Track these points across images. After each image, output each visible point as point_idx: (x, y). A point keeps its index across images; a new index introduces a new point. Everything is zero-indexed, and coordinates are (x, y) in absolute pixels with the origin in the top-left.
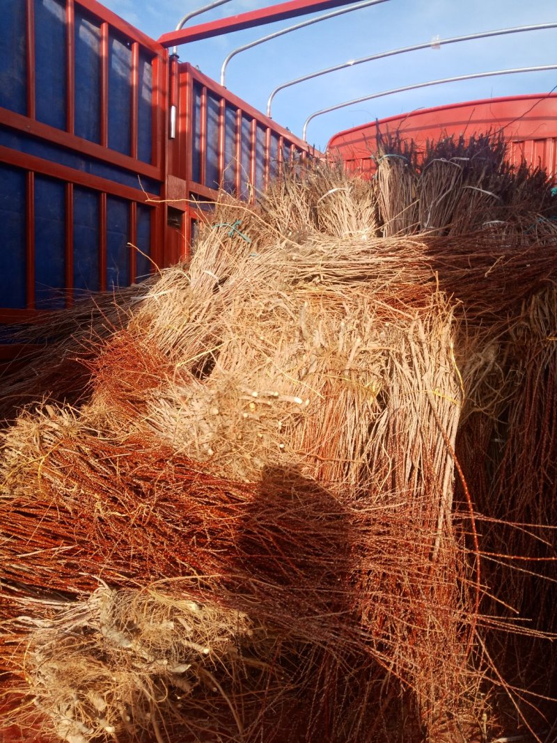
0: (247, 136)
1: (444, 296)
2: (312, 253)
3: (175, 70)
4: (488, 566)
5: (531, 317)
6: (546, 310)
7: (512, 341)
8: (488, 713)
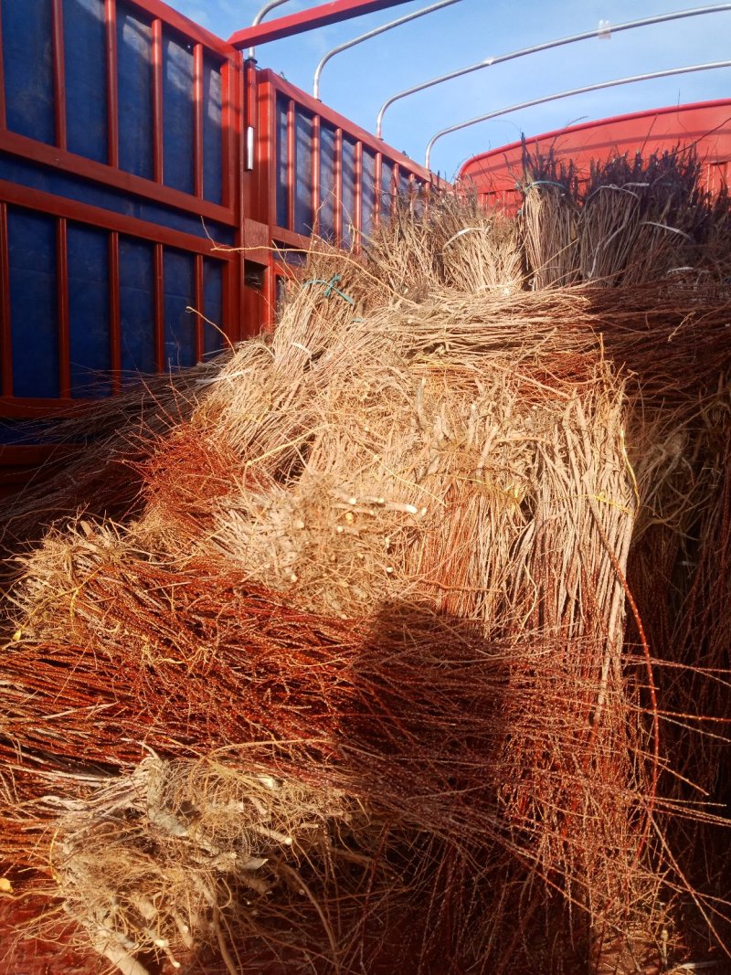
0: (351, 164)
1: (612, 367)
2: (434, 314)
3: (252, 79)
4: (670, 731)
7: (706, 428)
8: (670, 930)
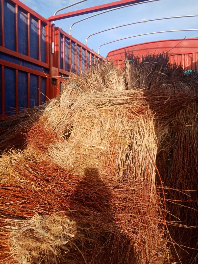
0: (79, 53)
1: (151, 111)
2: (104, 95)
3: (54, 29)
4: (168, 203)
5: (180, 118)
6: (185, 115)
7: (173, 126)
8: (170, 254)
